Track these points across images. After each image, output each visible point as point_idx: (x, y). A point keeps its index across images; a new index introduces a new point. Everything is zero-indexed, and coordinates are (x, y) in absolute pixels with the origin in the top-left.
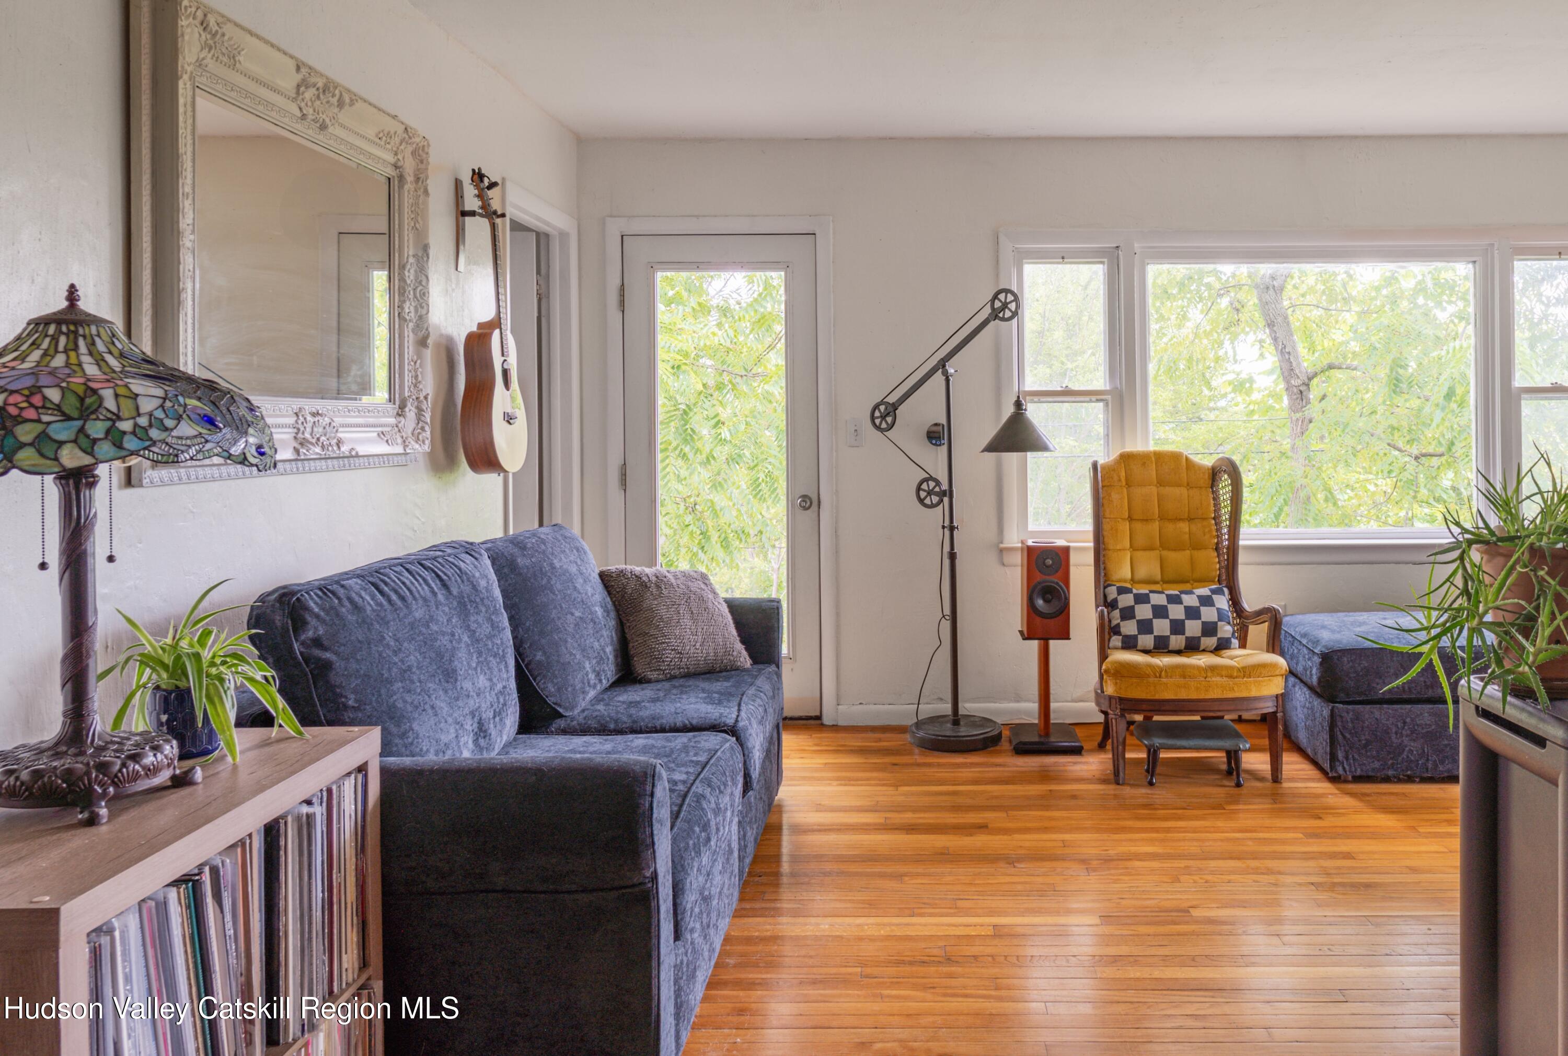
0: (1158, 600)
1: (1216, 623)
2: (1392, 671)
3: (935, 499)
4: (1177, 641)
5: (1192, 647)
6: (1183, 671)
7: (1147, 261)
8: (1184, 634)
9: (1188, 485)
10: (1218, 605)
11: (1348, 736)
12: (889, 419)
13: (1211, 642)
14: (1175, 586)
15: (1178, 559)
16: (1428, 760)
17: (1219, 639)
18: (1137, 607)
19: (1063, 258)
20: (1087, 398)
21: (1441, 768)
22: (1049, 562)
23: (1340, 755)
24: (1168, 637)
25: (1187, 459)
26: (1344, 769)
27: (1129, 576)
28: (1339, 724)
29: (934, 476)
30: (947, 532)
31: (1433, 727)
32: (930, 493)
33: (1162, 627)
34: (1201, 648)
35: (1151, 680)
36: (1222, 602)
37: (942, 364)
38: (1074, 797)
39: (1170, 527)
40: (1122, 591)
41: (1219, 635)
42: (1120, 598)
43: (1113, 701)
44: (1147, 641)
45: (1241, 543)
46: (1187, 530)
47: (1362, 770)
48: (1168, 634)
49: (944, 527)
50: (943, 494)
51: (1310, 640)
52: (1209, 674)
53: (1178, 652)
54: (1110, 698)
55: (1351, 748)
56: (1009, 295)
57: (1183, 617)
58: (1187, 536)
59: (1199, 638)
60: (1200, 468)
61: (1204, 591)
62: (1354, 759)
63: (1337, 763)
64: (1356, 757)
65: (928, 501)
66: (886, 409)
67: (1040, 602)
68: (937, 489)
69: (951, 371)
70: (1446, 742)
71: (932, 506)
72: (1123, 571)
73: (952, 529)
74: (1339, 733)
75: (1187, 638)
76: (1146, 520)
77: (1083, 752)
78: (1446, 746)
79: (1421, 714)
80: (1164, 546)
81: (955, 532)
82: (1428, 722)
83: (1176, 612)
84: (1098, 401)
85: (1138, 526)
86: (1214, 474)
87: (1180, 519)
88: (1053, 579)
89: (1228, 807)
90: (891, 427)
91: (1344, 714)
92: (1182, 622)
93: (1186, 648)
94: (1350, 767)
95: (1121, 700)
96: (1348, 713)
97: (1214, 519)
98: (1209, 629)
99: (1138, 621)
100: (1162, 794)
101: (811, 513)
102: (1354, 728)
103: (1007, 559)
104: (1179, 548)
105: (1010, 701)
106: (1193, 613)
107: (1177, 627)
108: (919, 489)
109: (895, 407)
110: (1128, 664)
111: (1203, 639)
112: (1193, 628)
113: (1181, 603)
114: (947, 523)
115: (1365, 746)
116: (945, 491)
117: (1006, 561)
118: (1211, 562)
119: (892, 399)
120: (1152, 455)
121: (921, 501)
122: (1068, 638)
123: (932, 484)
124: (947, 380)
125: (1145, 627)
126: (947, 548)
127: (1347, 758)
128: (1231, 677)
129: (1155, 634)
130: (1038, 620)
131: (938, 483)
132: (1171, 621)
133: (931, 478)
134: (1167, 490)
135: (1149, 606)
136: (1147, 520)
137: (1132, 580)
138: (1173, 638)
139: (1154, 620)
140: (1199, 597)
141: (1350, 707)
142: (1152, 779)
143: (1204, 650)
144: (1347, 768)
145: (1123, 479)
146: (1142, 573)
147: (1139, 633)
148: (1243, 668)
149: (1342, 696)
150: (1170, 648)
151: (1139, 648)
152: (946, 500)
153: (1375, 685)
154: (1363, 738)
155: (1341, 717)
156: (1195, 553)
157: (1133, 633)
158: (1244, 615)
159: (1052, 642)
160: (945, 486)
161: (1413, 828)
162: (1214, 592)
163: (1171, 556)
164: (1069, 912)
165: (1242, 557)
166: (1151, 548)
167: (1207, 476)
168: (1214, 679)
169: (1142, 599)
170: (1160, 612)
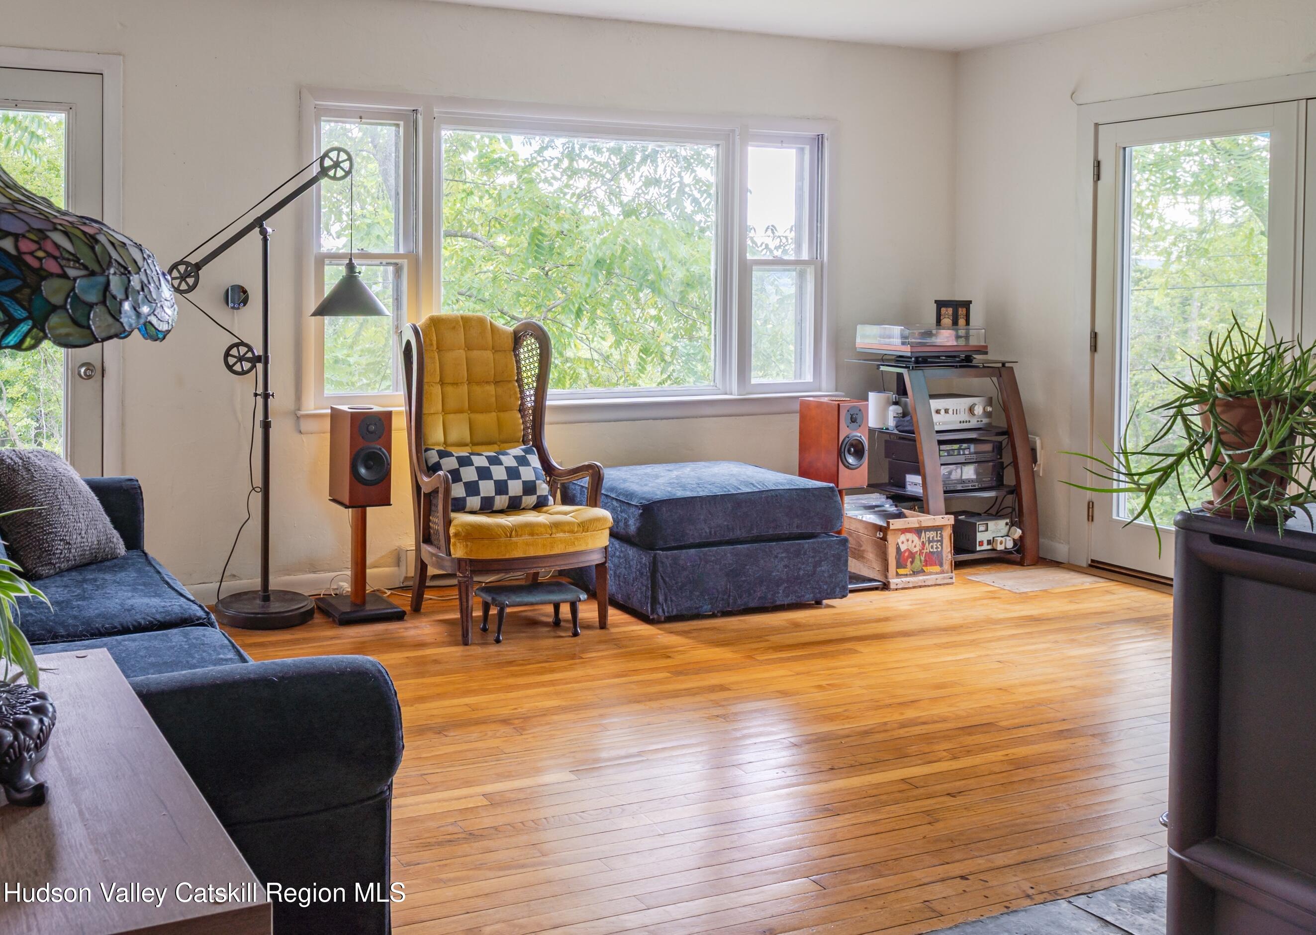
0: (480, 461)
1: (534, 482)
2: (702, 517)
3: (247, 365)
4: (501, 501)
5: (515, 506)
6: (531, 529)
7: (443, 126)
8: (507, 494)
9: (493, 348)
10: (533, 465)
11: (667, 579)
12: (191, 281)
13: (531, 500)
14: (490, 447)
15: (486, 420)
16: (729, 596)
17: (538, 497)
18: (461, 469)
19: (361, 118)
20: (378, 261)
21: (739, 602)
22: (373, 428)
23: (661, 598)
24: (493, 498)
25: (491, 323)
26: (663, 610)
27: (442, 439)
28: (661, 569)
29: (245, 341)
30: (260, 400)
31: (734, 566)
32: (241, 359)
33: (487, 488)
34: (522, 507)
35: (503, 539)
36: (534, 460)
37: (259, 222)
38: (436, 662)
39: (477, 390)
40: (443, 454)
41: (538, 494)
42: (443, 461)
43: (463, 564)
44: (474, 502)
45: (548, 403)
46: (494, 393)
47: (677, 610)
48: (493, 494)
49: (256, 395)
50: (256, 360)
51: (620, 494)
52: (554, 531)
53: (501, 512)
54: (460, 560)
55: (669, 590)
56: (342, 153)
57: (506, 478)
58: (494, 399)
59: (520, 497)
60: (504, 332)
61: (518, 451)
62: (672, 601)
63: (658, 606)
64: (674, 598)
65: (237, 368)
66: (186, 270)
67: (363, 471)
68: (249, 355)
69: (269, 230)
70: (744, 579)
71: (243, 373)
72: (436, 435)
73: (266, 396)
74: (660, 577)
75: (510, 497)
76: (455, 384)
77: (405, 618)
78: (744, 581)
79: (725, 555)
80: (472, 409)
81: (270, 400)
82: (731, 562)
83: (499, 473)
84: (388, 264)
85: (449, 389)
86: (517, 339)
87: (487, 382)
88: (376, 446)
89: (584, 656)
90: (191, 289)
91: (665, 560)
92: (505, 482)
93: (508, 507)
94: (668, 609)
95: (472, 562)
96: (667, 558)
97: (517, 381)
98: (529, 488)
99: (465, 484)
100: (511, 649)
101: (94, 383)
102: (672, 572)
103: (305, 425)
104: (485, 410)
105: (306, 572)
106: (513, 473)
107: (501, 488)
108: (227, 354)
109: (198, 266)
110: (479, 526)
111: (524, 497)
112: (515, 488)
113: (501, 463)
114: (260, 390)
115: (681, 588)
116: (259, 357)
117: (303, 429)
118: (517, 423)
119: (194, 259)
120: (460, 318)
121: (230, 368)
122: (388, 504)
123: (243, 350)
124: (265, 240)
125: (472, 488)
126: (260, 417)
127: (666, 600)
128: (572, 532)
129: (482, 495)
130: (361, 488)
131: (250, 349)
132: (495, 481)
133: (242, 344)
134: (475, 354)
135: (473, 468)
136: (457, 384)
137: (445, 443)
138: (498, 498)
139: (480, 482)
140: (515, 457)
141: (669, 553)
142: (498, 636)
143: (524, 509)
144: (666, 609)
145: (435, 343)
146: (454, 437)
147: (468, 495)
148: (582, 523)
149: (661, 543)
150: (495, 509)
151: (467, 510)
152: (260, 366)
153: (688, 532)
154: (679, 580)
155: (662, 563)
156: (502, 414)
157: (461, 496)
158: (555, 473)
159: (369, 510)
160: (258, 351)
161: (750, 657)
162: (527, 451)
163: (480, 418)
164: (538, 771)
165: (548, 417)
166: (460, 411)
167: (510, 340)
168: (558, 535)
169: (465, 462)
170: (484, 473)
